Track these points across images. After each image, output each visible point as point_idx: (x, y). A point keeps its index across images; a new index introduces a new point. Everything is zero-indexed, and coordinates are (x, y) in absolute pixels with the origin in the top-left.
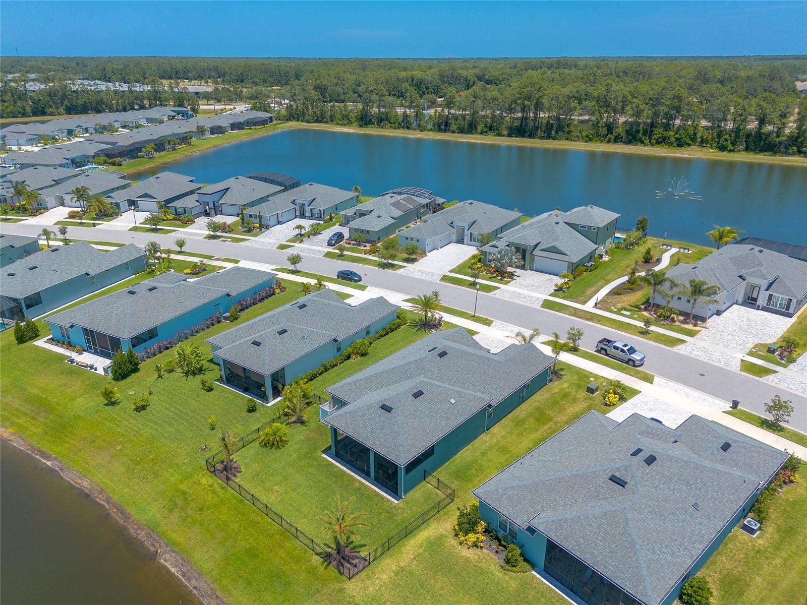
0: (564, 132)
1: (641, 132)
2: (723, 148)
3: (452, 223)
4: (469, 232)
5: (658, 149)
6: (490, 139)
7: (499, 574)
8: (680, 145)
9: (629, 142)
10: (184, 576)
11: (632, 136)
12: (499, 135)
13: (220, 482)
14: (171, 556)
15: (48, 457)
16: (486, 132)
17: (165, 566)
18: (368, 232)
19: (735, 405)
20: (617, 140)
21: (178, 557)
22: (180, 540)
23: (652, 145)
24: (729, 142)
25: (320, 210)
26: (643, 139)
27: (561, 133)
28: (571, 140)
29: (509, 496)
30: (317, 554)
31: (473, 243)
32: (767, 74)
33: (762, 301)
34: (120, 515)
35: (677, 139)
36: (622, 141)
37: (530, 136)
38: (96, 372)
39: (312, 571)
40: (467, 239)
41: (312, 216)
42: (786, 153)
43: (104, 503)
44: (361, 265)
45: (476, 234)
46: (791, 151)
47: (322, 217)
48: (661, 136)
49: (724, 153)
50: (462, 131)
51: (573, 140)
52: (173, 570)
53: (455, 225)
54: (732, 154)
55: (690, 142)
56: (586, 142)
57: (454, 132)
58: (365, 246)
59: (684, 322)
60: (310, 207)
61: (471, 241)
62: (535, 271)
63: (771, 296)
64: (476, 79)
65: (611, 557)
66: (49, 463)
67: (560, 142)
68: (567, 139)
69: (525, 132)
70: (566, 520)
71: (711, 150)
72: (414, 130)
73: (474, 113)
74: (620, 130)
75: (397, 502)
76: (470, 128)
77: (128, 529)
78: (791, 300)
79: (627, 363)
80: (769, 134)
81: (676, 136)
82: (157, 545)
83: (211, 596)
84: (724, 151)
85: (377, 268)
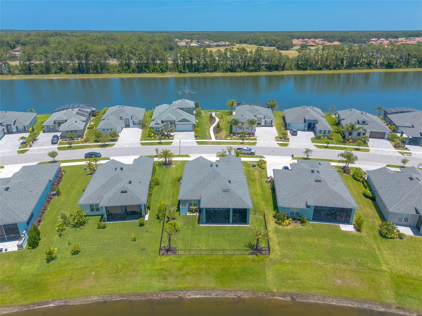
0: (105, 69)
1: (144, 67)
2: (180, 72)
3: (121, 117)
4: (132, 120)
5: (153, 74)
6: (63, 76)
7: (304, 228)
8: (163, 72)
9: (140, 72)
10: (206, 295)
11: (140, 69)
12: (68, 73)
13: (173, 256)
14: (190, 293)
15: (47, 303)
16: (59, 72)
17: (192, 298)
18: (76, 131)
19: (293, 156)
20: (134, 71)
21: (194, 291)
22: (186, 285)
23: (150, 72)
24: (182, 69)
25: (24, 126)
26: (146, 70)
27: (104, 70)
28: (111, 73)
29: (292, 201)
30: (248, 255)
31: (135, 126)
32: (167, 39)
33: (263, 123)
34: (138, 297)
35: (161, 69)
36: (136, 72)
37: (87, 73)
38: (7, 251)
39: (253, 260)
40: (131, 124)
41: (18, 131)
42: (204, 72)
43: (121, 298)
44: (88, 149)
45: (136, 121)
46: (205, 71)
47: (27, 130)
48: (153, 68)
49: (182, 74)
50: (42, 73)
51: (112, 73)
52: (198, 297)
53: (123, 118)
54: (185, 74)
55: (166, 70)
56: (119, 73)
57: (37, 74)
58: (78, 139)
59: (250, 137)
60: (15, 126)
61: (134, 125)
62: (177, 132)
63: (265, 121)
64: (15, 43)
65: (337, 201)
66: (51, 305)
67: (105, 75)
68: (108, 73)
69: (84, 71)
70: (317, 198)
71: (177, 73)
72: (7, 75)
73: (47, 63)
74: (134, 66)
75: (249, 225)
76: (48, 71)
77: (151, 299)
78: (272, 121)
79: (251, 154)
80: (195, 65)
81: (160, 68)
82: (177, 294)
83: (227, 293)
84: (181, 73)
85: (100, 148)
